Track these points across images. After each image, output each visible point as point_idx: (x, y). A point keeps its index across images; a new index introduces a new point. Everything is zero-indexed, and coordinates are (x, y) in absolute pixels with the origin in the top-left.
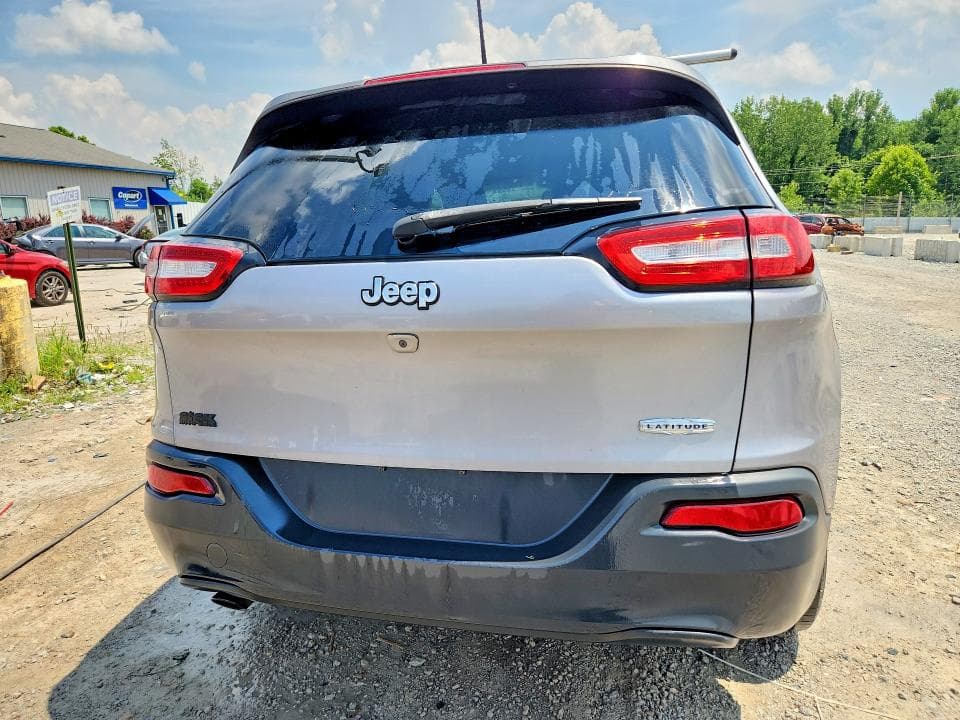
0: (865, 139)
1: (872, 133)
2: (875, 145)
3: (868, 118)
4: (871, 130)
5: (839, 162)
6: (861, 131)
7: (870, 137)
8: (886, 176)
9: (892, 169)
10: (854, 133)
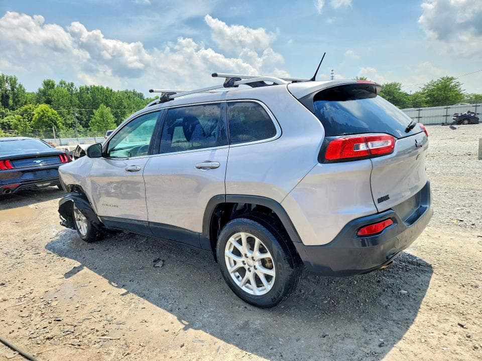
0: (14, 100)
1: (17, 97)
2: (20, 103)
3: (13, 90)
4: (16, 96)
5: (4, 111)
6: (11, 96)
7: (16, 99)
8: (40, 119)
9: (42, 116)
10: (7, 97)
